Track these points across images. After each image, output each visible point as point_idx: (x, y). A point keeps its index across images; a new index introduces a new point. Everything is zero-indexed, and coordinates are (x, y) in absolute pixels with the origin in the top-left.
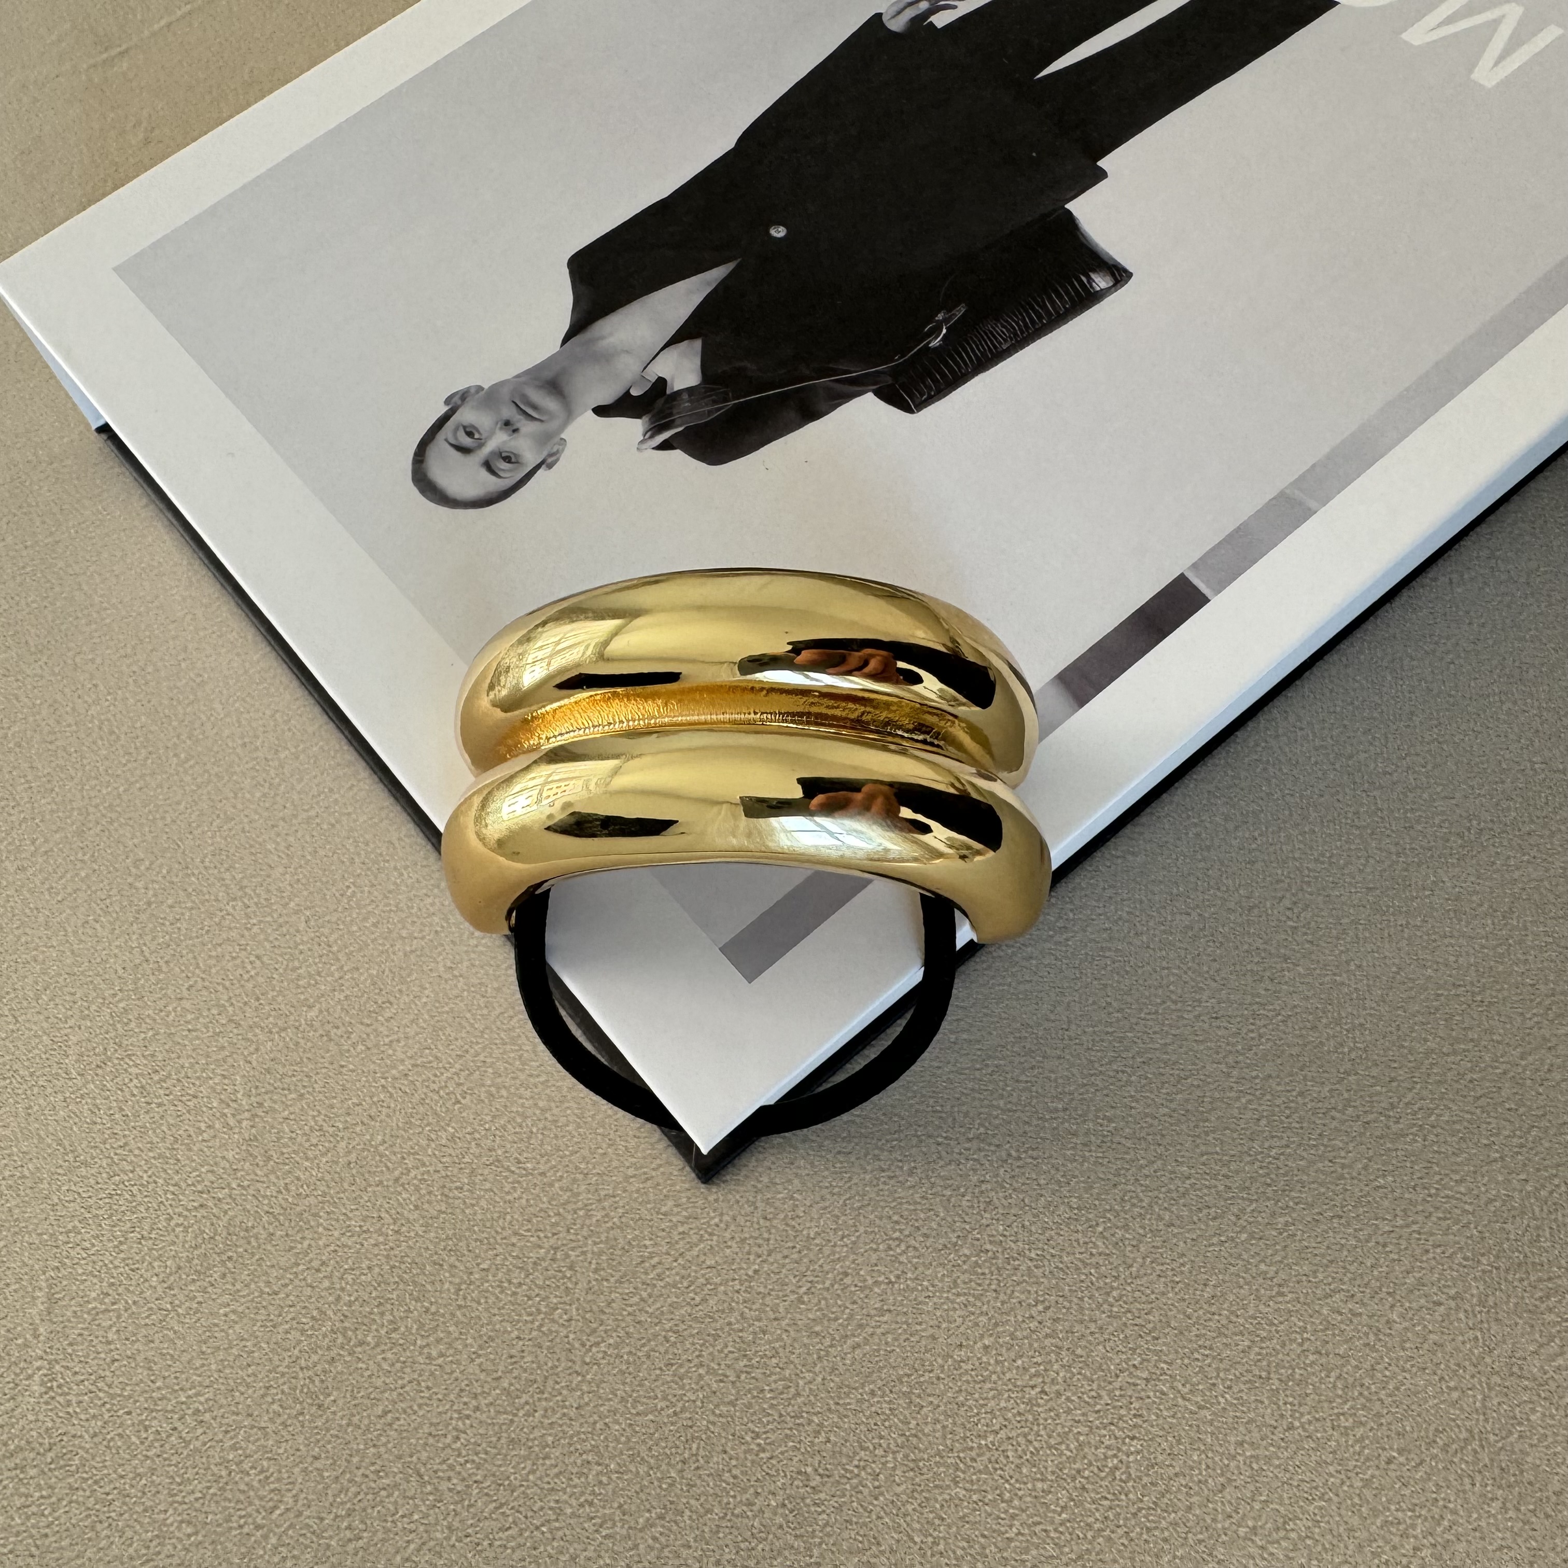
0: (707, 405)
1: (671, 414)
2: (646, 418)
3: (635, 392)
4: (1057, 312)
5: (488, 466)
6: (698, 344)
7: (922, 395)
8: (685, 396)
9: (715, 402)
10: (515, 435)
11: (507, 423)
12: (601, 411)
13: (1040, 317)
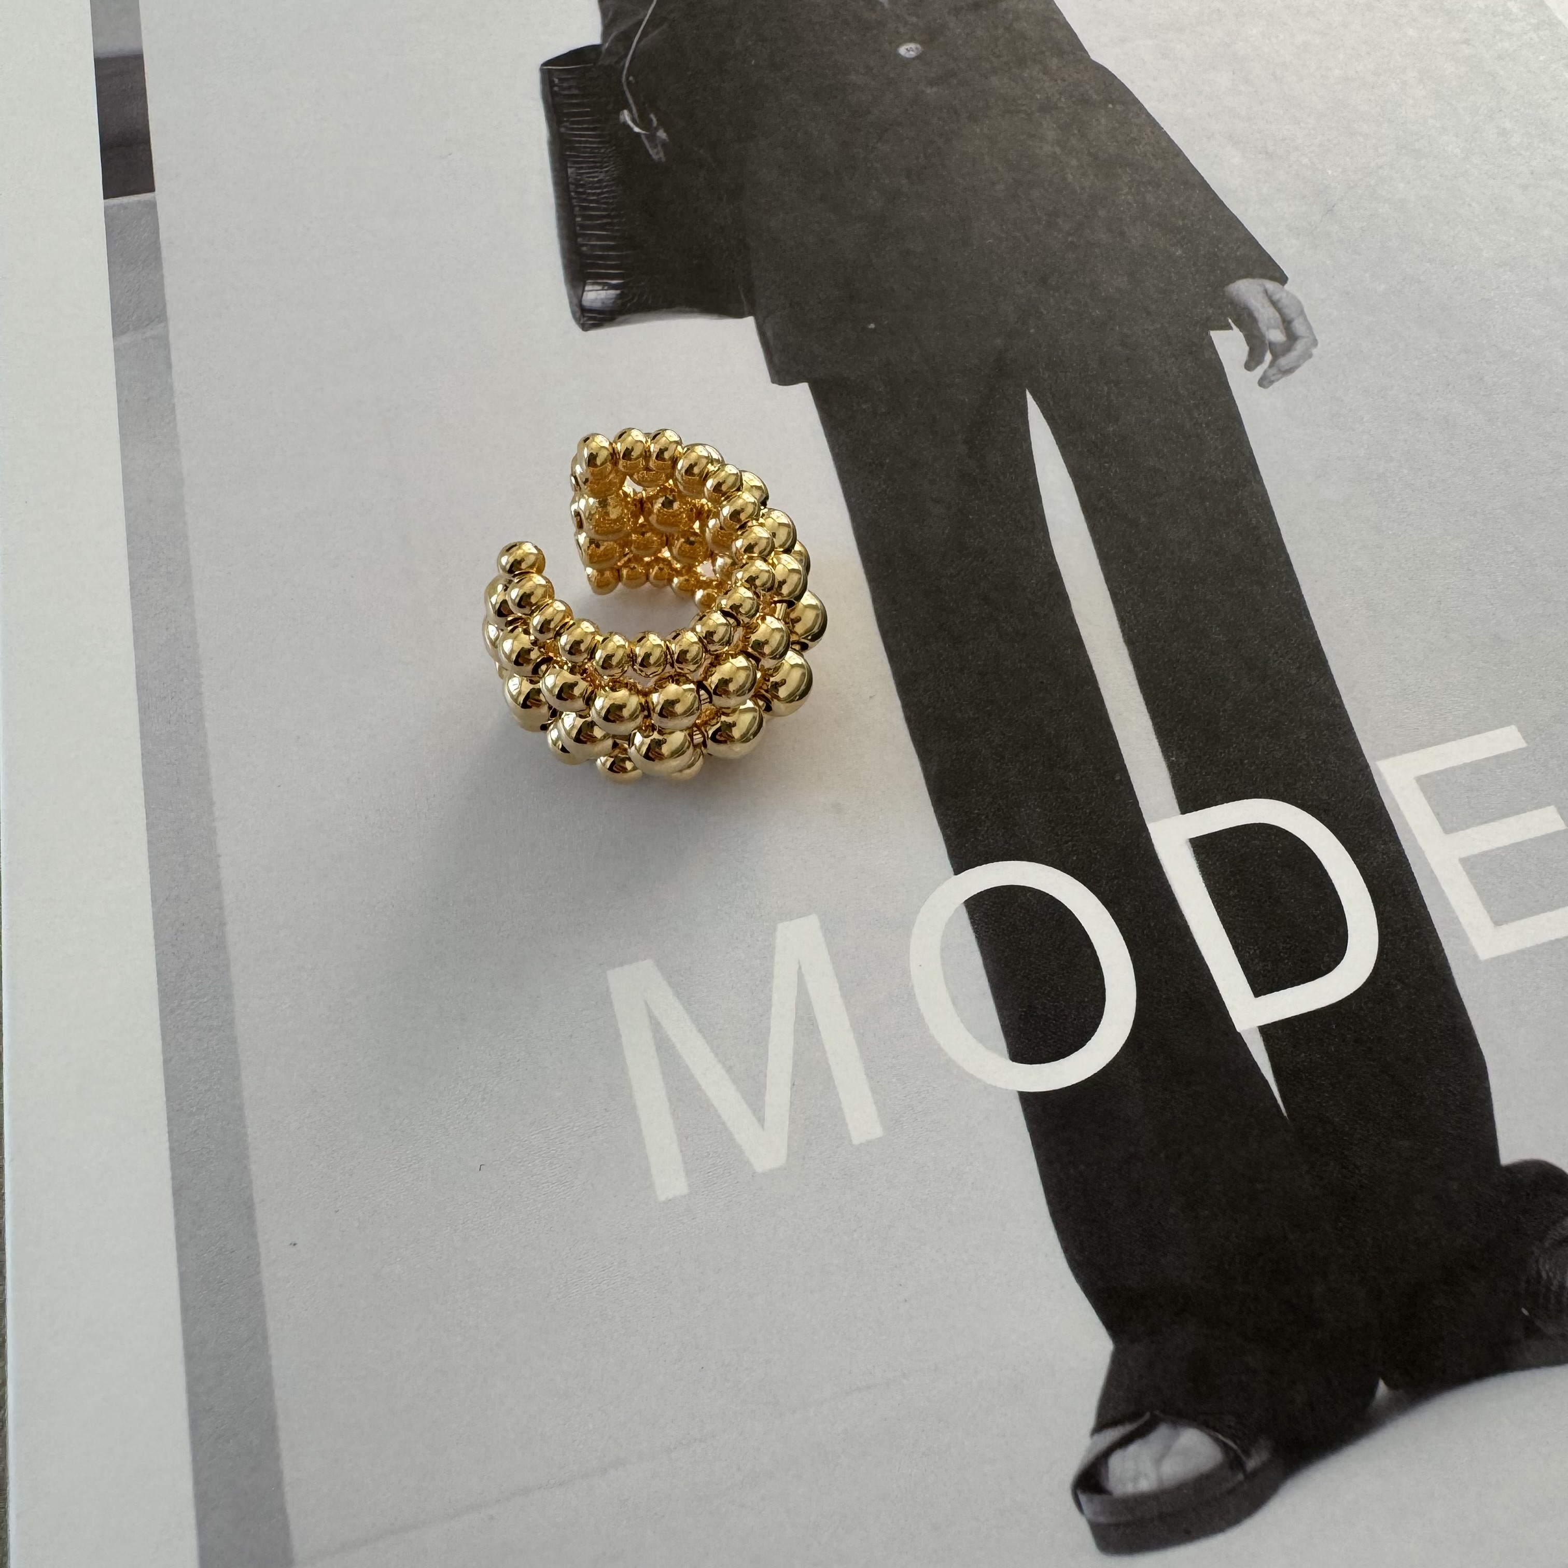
4: (583, 235)
7: (560, 79)
13: (588, 218)
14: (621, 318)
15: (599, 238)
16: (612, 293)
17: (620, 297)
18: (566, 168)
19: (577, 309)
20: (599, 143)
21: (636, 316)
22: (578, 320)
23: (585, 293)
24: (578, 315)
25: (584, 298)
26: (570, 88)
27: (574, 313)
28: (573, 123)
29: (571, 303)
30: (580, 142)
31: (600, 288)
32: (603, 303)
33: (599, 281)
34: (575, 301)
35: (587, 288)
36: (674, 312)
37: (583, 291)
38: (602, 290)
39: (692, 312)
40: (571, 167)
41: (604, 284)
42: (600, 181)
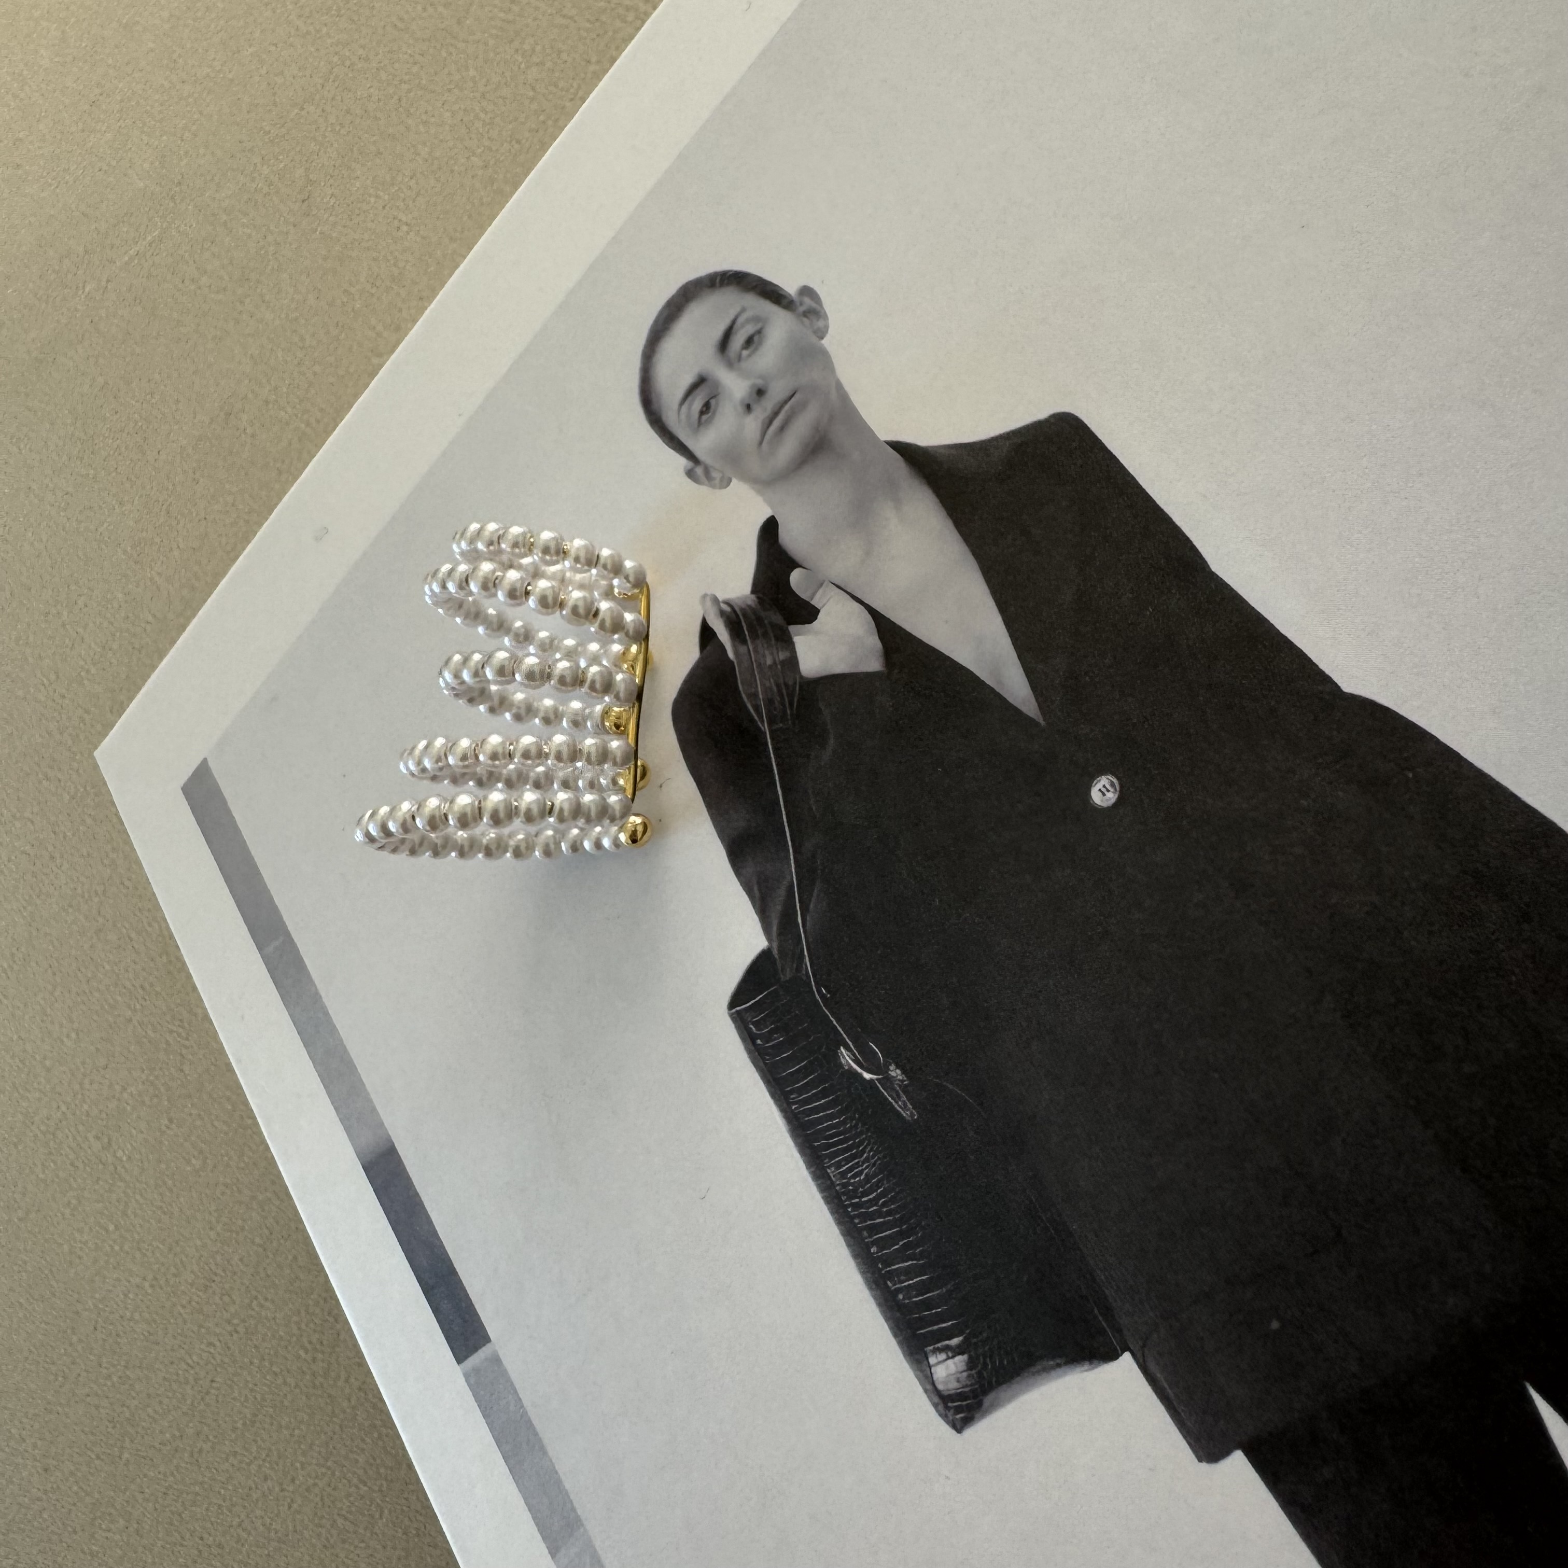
0: (766, 690)
1: (755, 636)
2: (752, 600)
3: (795, 577)
4: (890, 1275)
5: (700, 381)
6: (874, 664)
7: (756, 1024)
8: (782, 655)
9: (770, 702)
10: (740, 409)
11: (760, 392)
12: (770, 529)
13: (882, 1244)
14: (987, 1401)
15: (909, 1273)
16: (960, 1361)
17: (971, 1365)
18: (824, 1169)
19: (936, 1400)
20: (840, 1113)
21: (1002, 1392)
22: (944, 1417)
23: (933, 1370)
24: (941, 1407)
25: (935, 1377)
26: (771, 1032)
27: (935, 1406)
28: (800, 1091)
29: (926, 1391)
30: (820, 1121)
31: (942, 1356)
32: (958, 1381)
33: (939, 1345)
34: (929, 1387)
35: (932, 1360)
36: (1038, 1372)
37: (930, 1367)
38: (948, 1358)
39: (1059, 1366)
40: (829, 1167)
41: (947, 1348)
42: (868, 1179)
